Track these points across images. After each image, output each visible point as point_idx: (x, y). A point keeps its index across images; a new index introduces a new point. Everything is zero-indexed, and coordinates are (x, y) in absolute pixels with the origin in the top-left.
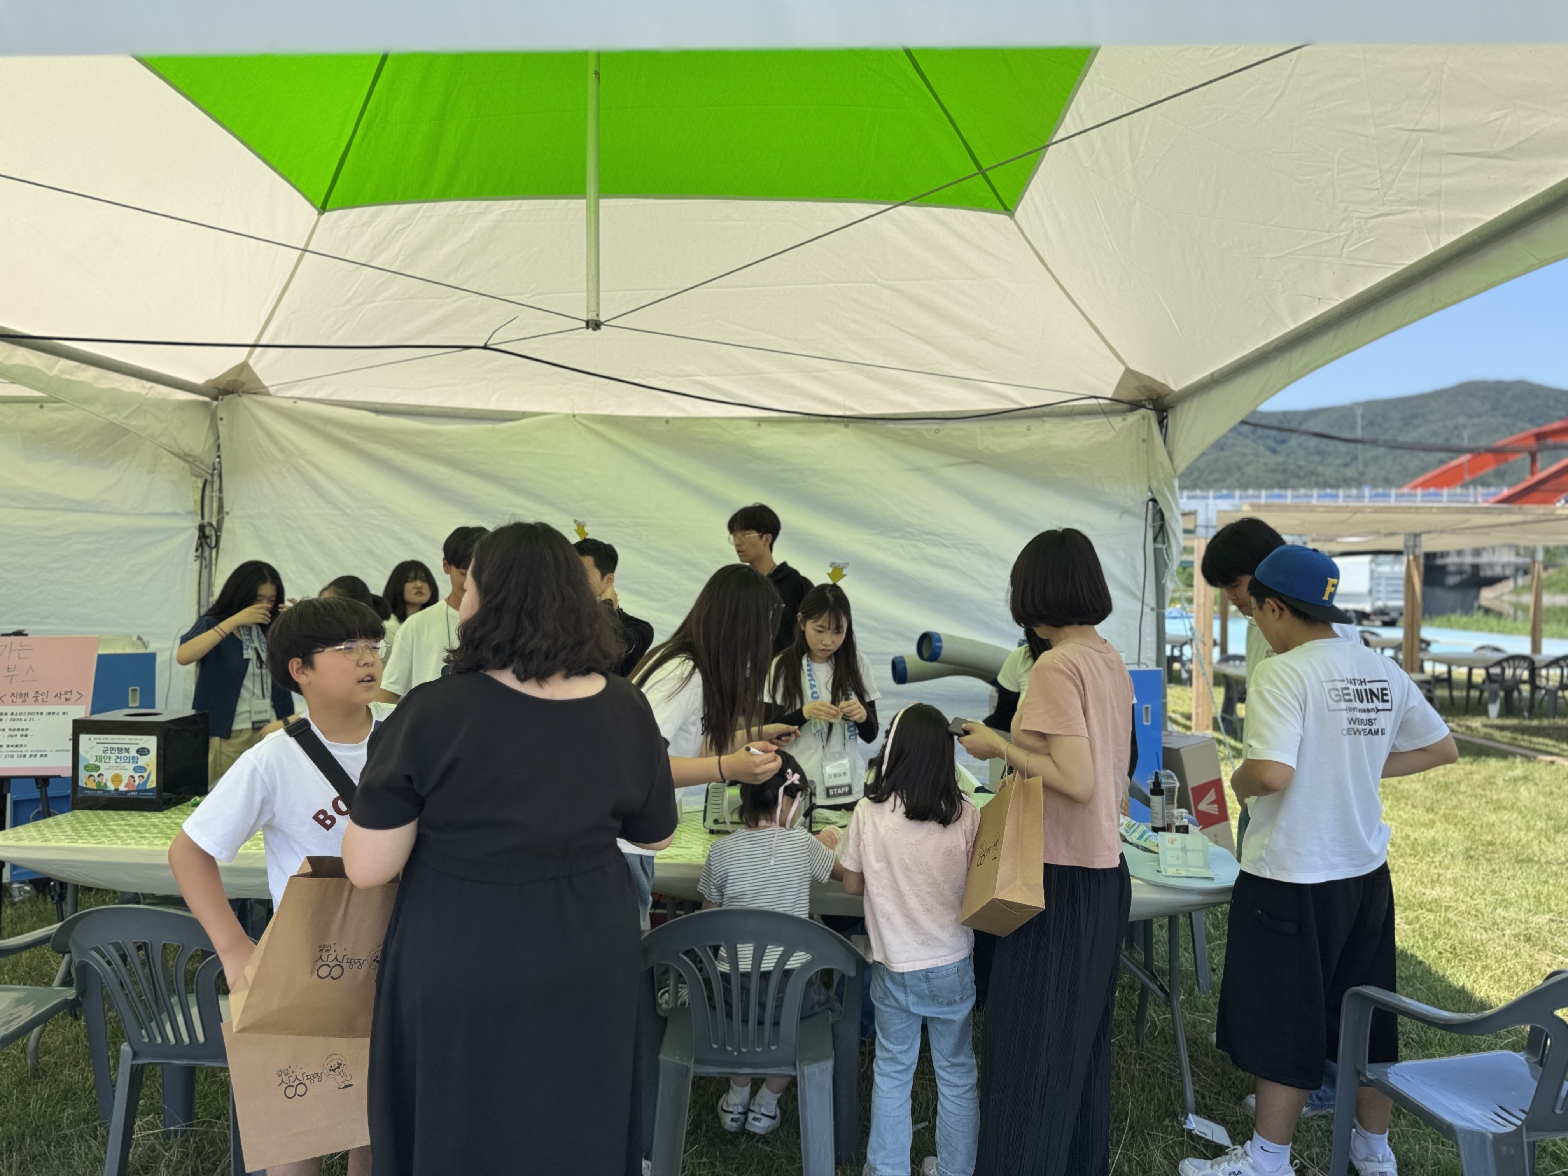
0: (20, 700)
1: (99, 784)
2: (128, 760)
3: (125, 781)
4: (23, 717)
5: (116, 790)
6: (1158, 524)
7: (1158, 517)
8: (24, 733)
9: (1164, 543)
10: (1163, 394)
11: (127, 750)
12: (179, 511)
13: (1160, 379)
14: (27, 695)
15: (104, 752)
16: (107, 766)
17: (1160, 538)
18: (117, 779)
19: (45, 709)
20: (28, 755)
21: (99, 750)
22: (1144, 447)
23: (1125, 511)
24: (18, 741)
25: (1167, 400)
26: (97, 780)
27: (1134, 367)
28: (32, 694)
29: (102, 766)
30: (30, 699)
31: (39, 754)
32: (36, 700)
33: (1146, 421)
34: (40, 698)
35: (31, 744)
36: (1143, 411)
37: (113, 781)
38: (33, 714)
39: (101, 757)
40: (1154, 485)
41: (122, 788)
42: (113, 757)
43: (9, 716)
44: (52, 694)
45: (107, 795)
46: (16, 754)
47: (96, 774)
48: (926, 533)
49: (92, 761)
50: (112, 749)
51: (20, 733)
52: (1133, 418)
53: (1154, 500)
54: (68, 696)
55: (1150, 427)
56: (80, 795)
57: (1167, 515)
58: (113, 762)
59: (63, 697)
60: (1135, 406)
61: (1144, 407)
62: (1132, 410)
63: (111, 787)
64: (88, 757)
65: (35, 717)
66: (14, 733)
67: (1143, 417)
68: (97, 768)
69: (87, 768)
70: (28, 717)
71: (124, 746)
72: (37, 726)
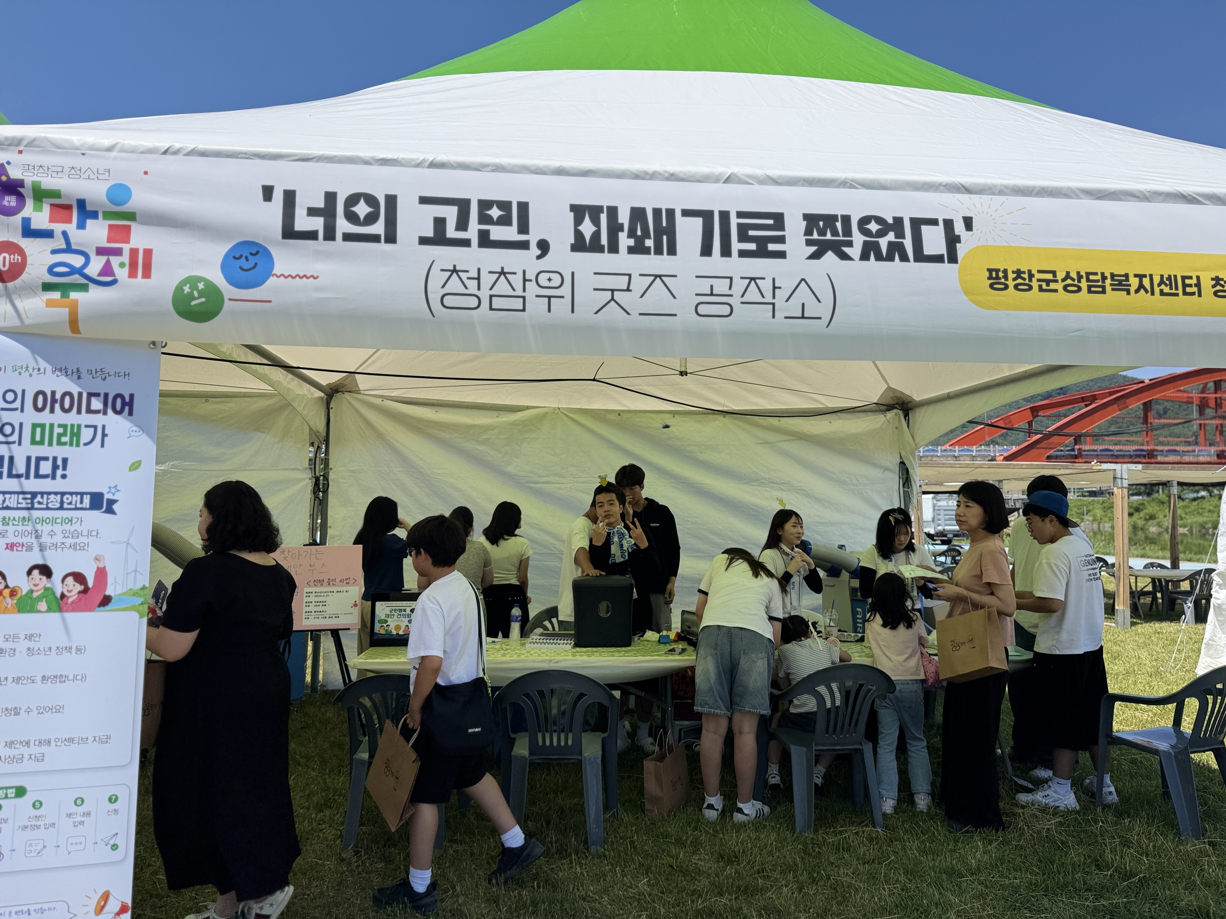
0: (319, 584)
1: (387, 631)
2: (404, 616)
3: (403, 629)
4: (322, 594)
5: (397, 634)
6: (905, 477)
7: (905, 473)
8: (324, 604)
9: (909, 488)
10: (906, 401)
11: (405, 610)
12: (300, 468)
13: (908, 393)
14: (323, 581)
15: (391, 612)
16: (392, 620)
17: (906, 485)
18: (398, 627)
19: (335, 589)
20: (328, 616)
21: (387, 611)
22: (896, 431)
23: (886, 469)
24: (321, 608)
25: (910, 405)
26: (386, 628)
27: (892, 386)
28: (326, 580)
29: (389, 620)
30: (325, 583)
31: (334, 616)
32: (329, 584)
33: (898, 417)
34: (331, 583)
35: (329, 610)
36: (895, 410)
37: (395, 629)
38: (328, 592)
39: (388, 615)
40: (903, 454)
41: (401, 633)
42: (396, 614)
43: (314, 594)
44: (338, 580)
45: (391, 637)
46: (320, 617)
47: (385, 625)
48: (773, 483)
49: (383, 617)
50: (395, 610)
51: (321, 604)
52: (890, 415)
53: (902, 463)
54: (348, 581)
55: (900, 420)
56: (375, 638)
57: (910, 471)
58: (396, 616)
59: (345, 582)
60: (890, 407)
61: (896, 408)
62: (889, 410)
63: (394, 632)
64: (380, 615)
65: (329, 594)
66: (318, 604)
67: (896, 415)
68: (386, 621)
69: (380, 622)
70: (325, 594)
71: (403, 608)
72: (331, 600)
